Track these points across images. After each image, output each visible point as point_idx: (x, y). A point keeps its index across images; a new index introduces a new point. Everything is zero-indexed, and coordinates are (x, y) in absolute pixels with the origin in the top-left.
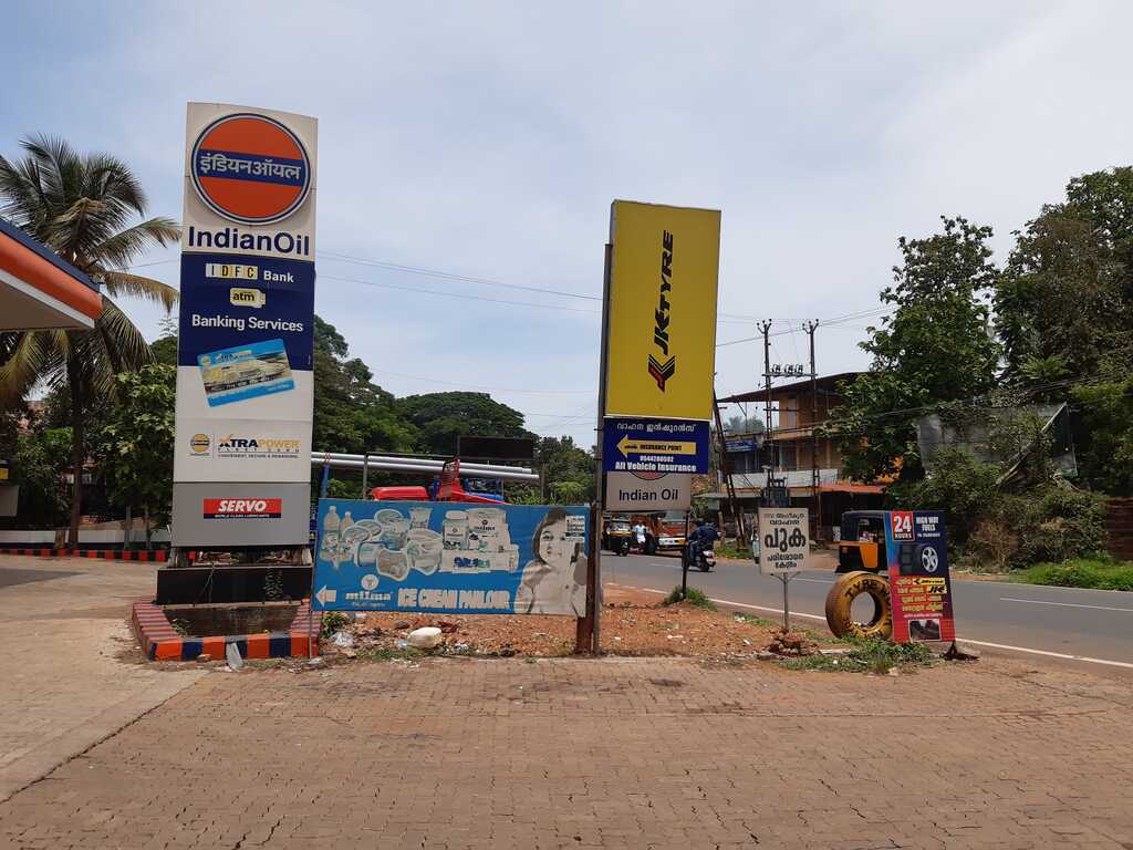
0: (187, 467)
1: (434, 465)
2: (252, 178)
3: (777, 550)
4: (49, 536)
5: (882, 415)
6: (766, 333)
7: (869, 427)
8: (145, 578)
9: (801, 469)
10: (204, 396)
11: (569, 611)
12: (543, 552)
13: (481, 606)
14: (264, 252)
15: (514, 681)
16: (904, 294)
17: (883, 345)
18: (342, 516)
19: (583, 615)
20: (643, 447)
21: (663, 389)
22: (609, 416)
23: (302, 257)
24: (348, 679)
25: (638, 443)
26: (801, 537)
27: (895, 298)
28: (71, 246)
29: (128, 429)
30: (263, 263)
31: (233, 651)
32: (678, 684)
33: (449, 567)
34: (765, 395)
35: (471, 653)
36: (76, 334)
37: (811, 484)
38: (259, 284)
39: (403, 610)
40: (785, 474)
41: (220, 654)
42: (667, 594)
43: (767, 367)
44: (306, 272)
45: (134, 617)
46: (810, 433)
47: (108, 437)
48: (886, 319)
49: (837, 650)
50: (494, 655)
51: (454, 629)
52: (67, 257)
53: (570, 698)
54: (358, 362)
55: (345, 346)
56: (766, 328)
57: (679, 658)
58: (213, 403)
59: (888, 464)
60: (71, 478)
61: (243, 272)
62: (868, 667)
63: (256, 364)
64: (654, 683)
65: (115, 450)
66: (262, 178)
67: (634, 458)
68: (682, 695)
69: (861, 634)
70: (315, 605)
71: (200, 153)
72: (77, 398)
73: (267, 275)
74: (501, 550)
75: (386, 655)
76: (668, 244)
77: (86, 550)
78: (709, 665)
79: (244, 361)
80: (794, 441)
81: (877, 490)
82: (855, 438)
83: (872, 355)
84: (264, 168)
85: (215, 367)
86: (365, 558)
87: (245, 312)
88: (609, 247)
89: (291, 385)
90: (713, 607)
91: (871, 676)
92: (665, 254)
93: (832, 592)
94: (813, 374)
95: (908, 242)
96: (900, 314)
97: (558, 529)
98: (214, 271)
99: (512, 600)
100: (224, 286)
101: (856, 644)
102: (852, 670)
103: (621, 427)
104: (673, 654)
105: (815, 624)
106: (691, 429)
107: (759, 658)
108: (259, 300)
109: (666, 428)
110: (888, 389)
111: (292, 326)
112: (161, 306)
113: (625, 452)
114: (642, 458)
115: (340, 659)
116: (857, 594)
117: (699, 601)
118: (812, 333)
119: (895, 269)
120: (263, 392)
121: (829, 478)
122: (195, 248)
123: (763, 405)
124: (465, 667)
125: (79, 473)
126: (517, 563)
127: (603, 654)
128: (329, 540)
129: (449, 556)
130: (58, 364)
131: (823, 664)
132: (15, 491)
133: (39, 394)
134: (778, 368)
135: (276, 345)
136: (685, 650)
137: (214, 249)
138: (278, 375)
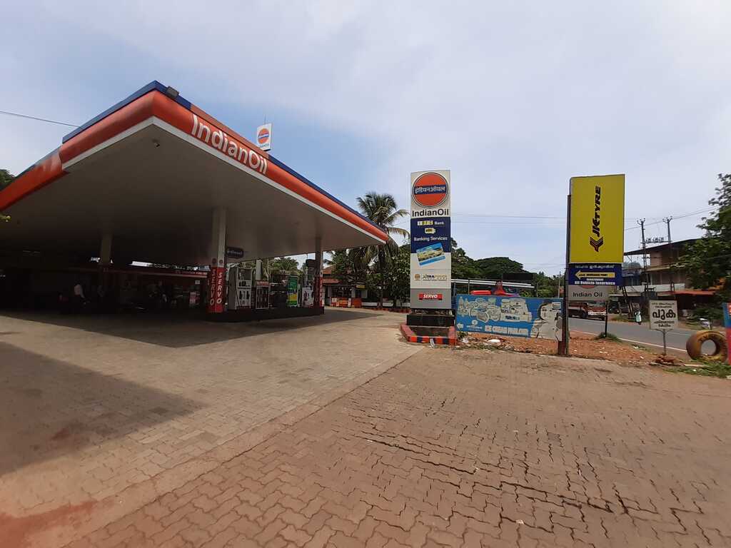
0: (414, 284)
1: (493, 283)
2: (431, 192)
3: (660, 319)
4: (375, 304)
5: (712, 258)
6: (642, 225)
7: (704, 264)
8: (403, 317)
9: (663, 284)
10: (418, 262)
11: (554, 338)
12: (542, 315)
13: (517, 333)
14: (434, 216)
15: (533, 362)
16: (723, 200)
17: (712, 225)
18: (464, 299)
19: (561, 340)
20: (588, 275)
21: (597, 251)
22: (571, 262)
23: (446, 216)
24: (469, 354)
25: (586, 273)
26: (673, 313)
27: (717, 203)
28: (378, 221)
29: (395, 273)
30: (434, 219)
31: (432, 341)
32: (609, 371)
33: (503, 319)
34: (643, 251)
35: (512, 350)
36: (381, 246)
37: (670, 290)
38: (433, 226)
39: (486, 332)
40: (655, 286)
41: (428, 342)
42: (597, 335)
43: (643, 239)
44: (448, 220)
45: (401, 328)
46: (668, 268)
47: (390, 276)
48: (713, 213)
49: (696, 365)
50: (522, 352)
51: (504, 341)
52: (378, 224)
53: (558, 371)
54: (461, 249)
55: (456, 244)
56: (642, 223)
57: (607, 361)
58: (421, 264)
59: (716, 281)
60: (380, 288)
61: (428, 223)
62: (716, 375)
63: (433, 251)
64: (596, 369)
65: (392, 279)
66: (433, 192)
67: (584, 279)
68: (611, 376)
69: (707, 358)
70: (456, 329)
71: (415, 188)
72: (382, 263)
73: (436, 223)
74: (524, 314)
75: (481, 347)
76: (598, 191)
77: (385, 308)
78: (624, 365)
79: (430, 250)
80: (658, 271)
81: (710, 293)
82: (695, 269)
83: (705, 231)
84: (434, 189)
85: (421, 253)
86: (473, 314)
87: (430, 235)
88: (569, 197)
89: (444, 257)
90: (621, 341)
91: (716, 378)
92: (597, 196)
93: (689, 340)
94: (669, 241)
95: (723, 176)
96: (721, 210)
97: (549, 307)
98: (420, 223)
99: (529, 332)
100: (423, 227)
101: (705, 363)
102: (704, 374)
103: (577, 267)
104: (604, 359)
105: (682, 353)
106: (612, 267)
107: (650, 365)
108: (433, 231)
109: (600, 267)
110: (715, 247)
111: (444, 239)
112: (403, 236)
113: (579, 277)
114: (588, 279)
115: (465, 347)
116: (705, 340)
117: (613, 339)
118: (668, 223)
119: (717, 189)
120: (436, 260)
121: (680, 287)
122: (414, 217)
123: (642, 256)
124: (511, 354)
125: (382, 286)
126: (531, 319)
127: (570, 356)
128: (460, 308)
129: (503, 315)
130: (376, 255)
131: (688, 371)
132: (367, 291)
133: (371, 264)
134: (649, 239)
135: (439, 245)
136: (609, 358)
137: (420, 217)
138: (440, 254)
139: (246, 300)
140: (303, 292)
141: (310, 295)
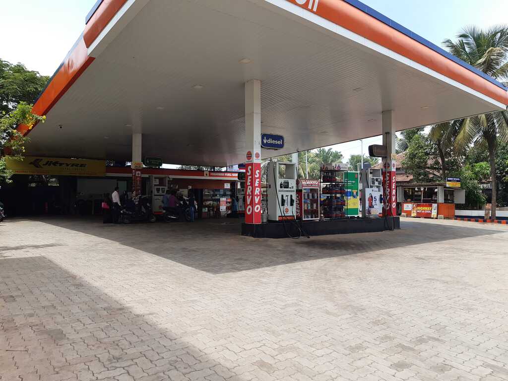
77: (501, 220)
130: (478, 132)
132: (463, 192)
139: (290, 208)
140: (367, 196)
141: (378, 198)
